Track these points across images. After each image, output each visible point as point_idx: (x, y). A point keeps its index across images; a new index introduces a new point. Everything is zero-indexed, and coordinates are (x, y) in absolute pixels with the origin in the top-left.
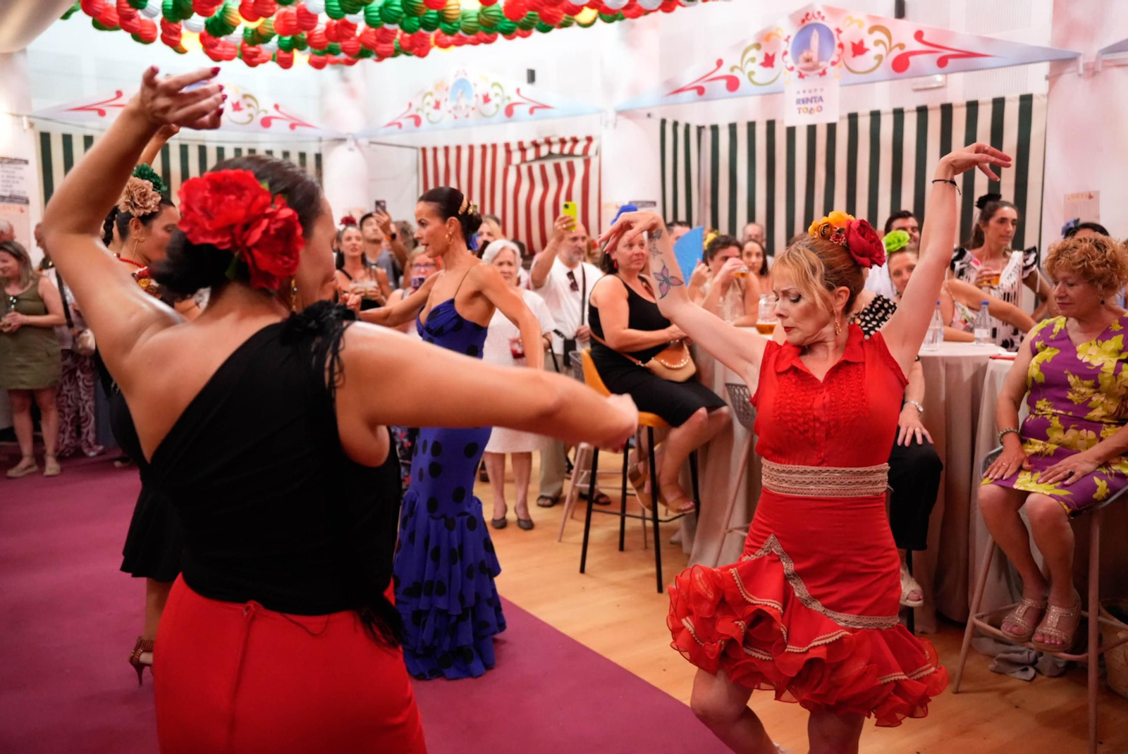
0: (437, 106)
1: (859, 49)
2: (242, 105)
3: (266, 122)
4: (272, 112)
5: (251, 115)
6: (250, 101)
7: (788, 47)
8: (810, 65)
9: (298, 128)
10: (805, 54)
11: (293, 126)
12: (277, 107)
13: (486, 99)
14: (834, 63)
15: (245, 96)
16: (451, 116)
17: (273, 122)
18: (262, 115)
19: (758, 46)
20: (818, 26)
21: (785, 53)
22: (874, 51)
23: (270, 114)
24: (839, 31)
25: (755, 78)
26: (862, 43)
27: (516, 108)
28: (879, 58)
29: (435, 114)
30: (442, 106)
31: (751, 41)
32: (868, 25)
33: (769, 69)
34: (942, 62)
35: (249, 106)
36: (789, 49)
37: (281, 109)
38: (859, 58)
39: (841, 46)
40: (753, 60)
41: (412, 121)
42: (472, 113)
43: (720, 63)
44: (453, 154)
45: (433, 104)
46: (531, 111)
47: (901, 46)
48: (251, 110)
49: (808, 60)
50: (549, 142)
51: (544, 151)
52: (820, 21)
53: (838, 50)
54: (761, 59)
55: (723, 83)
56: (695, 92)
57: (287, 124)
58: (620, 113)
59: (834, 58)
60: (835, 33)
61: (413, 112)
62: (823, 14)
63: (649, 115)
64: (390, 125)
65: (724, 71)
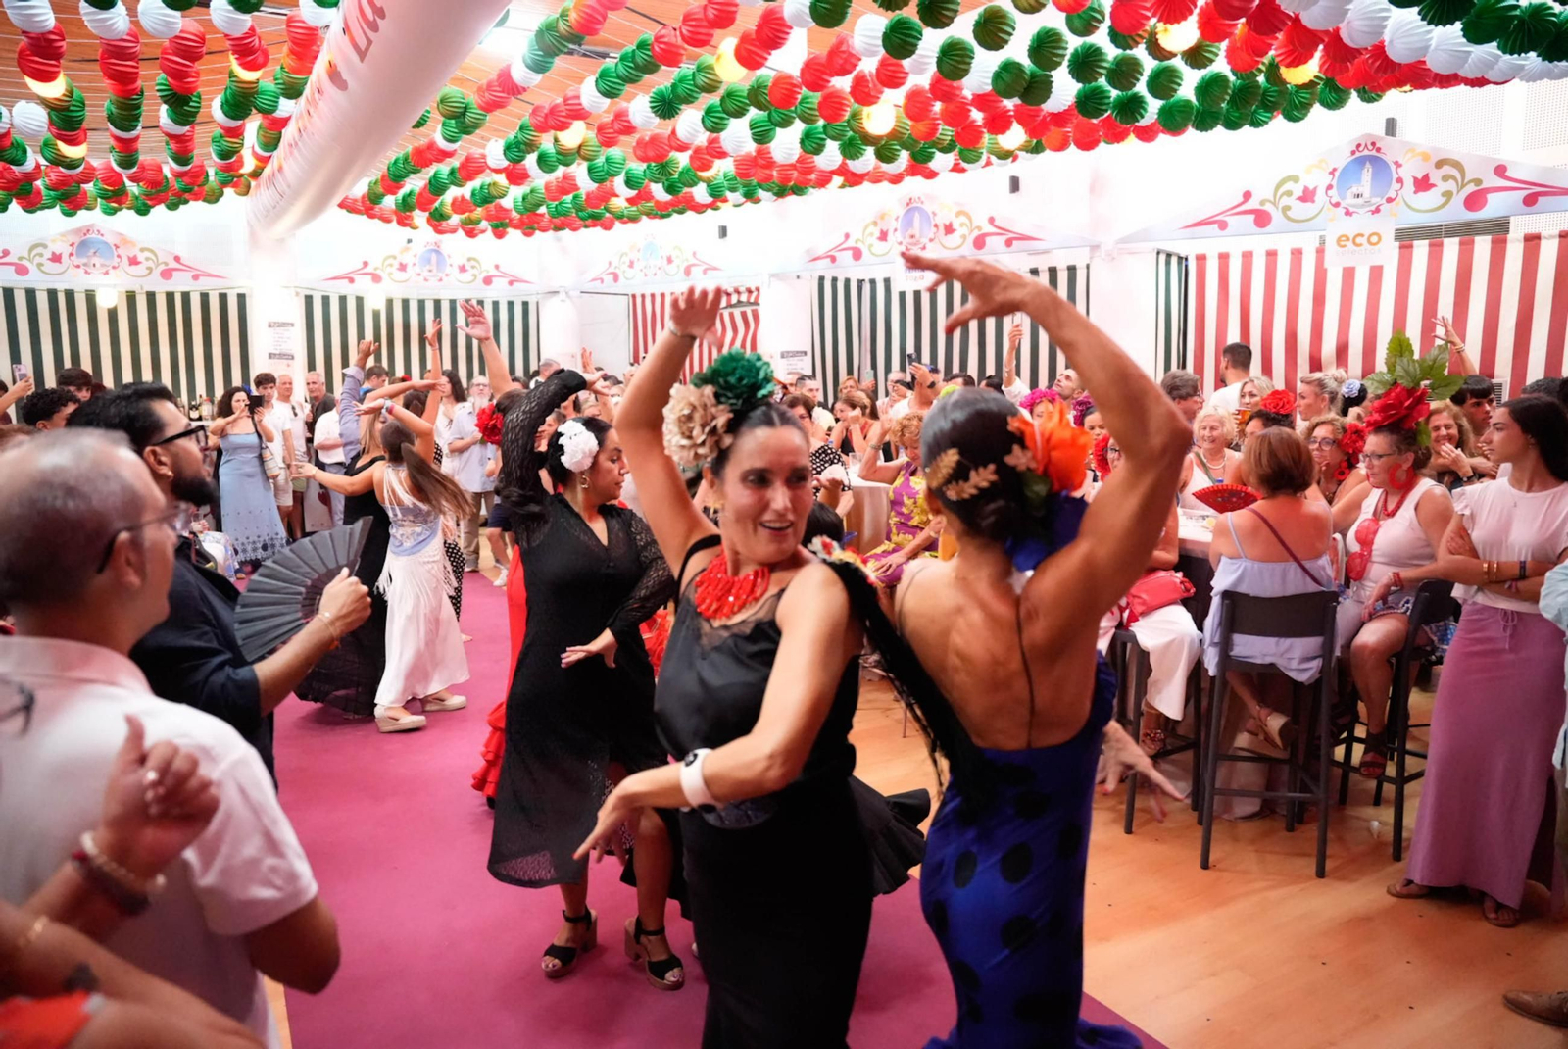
0: (631, 265)
1: (949, 229)
2: (468, 267)
3: (488, 281)
4: (493, 272)
5: (474, 275)
6: (473, 263)
7: (898, 225)
8: (914, 240)
9: (516, 285)
10: (910, 232)
11: (511, 283)
12: (497, 267)
13: (670, 260)
14: (931, 240)
15: (469, 259)
16: (642, 274)
17: (494, 280)
18: (484, 275)
19: (875, 223)
20: (917, 208)
21: (896, 230)
22: (960, 231)
23: (491, 273)
24: (934, 214)
25: (873, 250)
26: (951, 225)
27: (693, 269)
28: (964, 237)
29: (630, 272)
30: (636, 264)
31: (870, 219)
32: (955, 209)
33: (883, 243)
34: (1009, 243)
35: (473, 267)
36: (898, 227)
37: (501, 269)
38: (950, 237)
39: (936, 226)
40: (872, 235)
41: (611, 276)
42: (658, 272)
43: (847, 236)
44: (658, 300)
45: (628, 263)
46: (705, 271)
47: (979, 228)
48: (475, 271)
49: (912, 237)
50: (738, 292)
51: (734, 299)
52: (919, 205)
53: (934, 230)
54: (878, 234)
55: (850, 253)
56: (829, 259)
57: (505, 281)
58: (773, 275)
59: (932, 236)
60: (931, 215)
61: (612, 269)
62: (923, 199)
63: (798, 277)
64: (594, 280)
65: (851, 243)
